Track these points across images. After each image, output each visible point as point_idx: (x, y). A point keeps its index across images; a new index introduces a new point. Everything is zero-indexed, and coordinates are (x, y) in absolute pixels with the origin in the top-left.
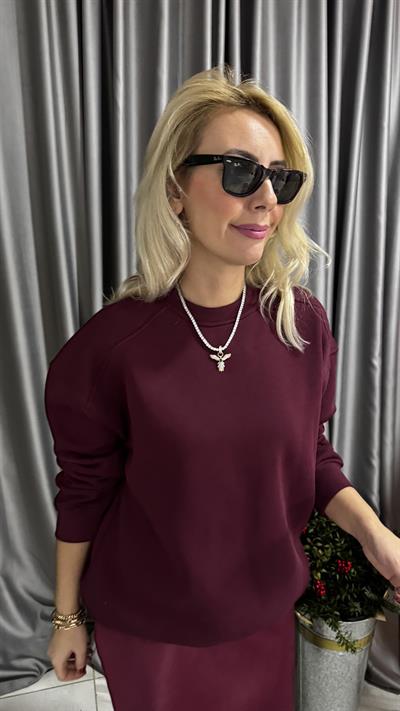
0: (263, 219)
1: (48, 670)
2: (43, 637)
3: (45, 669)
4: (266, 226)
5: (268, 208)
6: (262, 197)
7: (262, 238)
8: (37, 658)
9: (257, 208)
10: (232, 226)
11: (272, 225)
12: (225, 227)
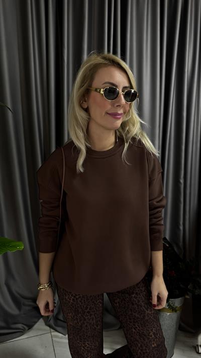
0: (120, 110)
1: (29, 329)
2: (24, 314)
3: (27, 328)
5: (122, 106)
6: (119, 101)
7: (120, 118)
8: (23, 324)
9: (117, 106)
11: (125, 113)
12: (104, 114)
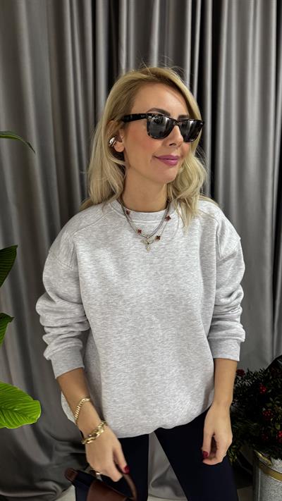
0: (175, 152)
4: (177, 156)
5: (177, 145)
6: (174, 137)
9: (171, 145)
10: (155, 157)
11: (182, 156)
